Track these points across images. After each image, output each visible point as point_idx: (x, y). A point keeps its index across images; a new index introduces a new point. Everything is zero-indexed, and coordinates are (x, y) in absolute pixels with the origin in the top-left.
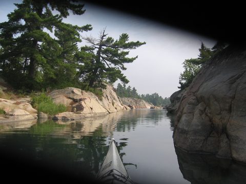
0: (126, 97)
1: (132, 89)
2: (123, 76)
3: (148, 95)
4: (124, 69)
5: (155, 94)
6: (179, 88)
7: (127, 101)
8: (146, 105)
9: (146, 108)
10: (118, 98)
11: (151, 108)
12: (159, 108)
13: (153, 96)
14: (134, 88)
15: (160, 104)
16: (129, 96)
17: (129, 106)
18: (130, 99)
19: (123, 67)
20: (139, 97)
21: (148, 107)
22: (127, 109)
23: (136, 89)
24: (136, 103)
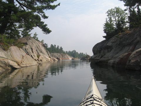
0: (56, 52)
1: (60, 48)
2: (44, 24)
3: (70, 52)
4: (45, 17)
5: (74, 51)
6: (104, 37)
7: (57, 55)
8: (69, 57)
9: (69, 59)
10: (47, 52)
11: (72, 59)
12: (77, 59)
13: (72, 52)
14: (61, 47)
15: (77, 57)
16: (58, 52)
17: (57, 58)
18: (59, 54)
19: (44, 15)
20: (64, 53)
21: (70, 59)
22: (55, 60)
23: (62, 48)
24: (63, 56)
